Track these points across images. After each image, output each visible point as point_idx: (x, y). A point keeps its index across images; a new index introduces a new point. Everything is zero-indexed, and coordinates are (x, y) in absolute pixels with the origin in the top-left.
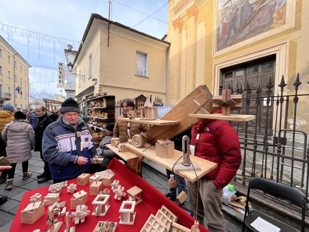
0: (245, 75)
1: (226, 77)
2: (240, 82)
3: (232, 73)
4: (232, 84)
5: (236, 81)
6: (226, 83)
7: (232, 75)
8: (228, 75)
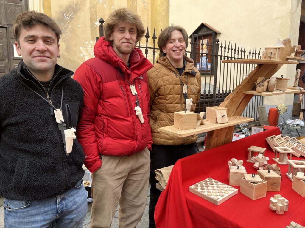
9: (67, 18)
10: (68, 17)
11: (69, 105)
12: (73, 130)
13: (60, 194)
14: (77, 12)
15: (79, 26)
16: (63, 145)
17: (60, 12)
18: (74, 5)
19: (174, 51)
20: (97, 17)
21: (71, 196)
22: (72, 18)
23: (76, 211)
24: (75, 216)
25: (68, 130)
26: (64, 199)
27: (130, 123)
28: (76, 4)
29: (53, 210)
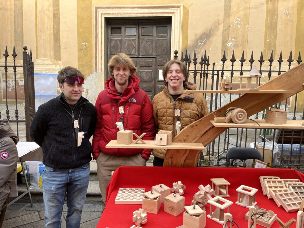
0: (138, 35)
1: (113, 32)
2: (132, 43)
3: (120, 28)
4: (121, 45)
5: (127, 42)
6: (114, 42)
7: (121, 31)
8: (115, 30)
9: (200, 44)
10: (202, 43)
11: (84, 119)
12: (83, 133)
13: (72, 168)
14: (210, 37)
15: (210, 49)
16: (76, 141)
17: (195, 40)
18: (208, 32)
19: (171, 80)
20: (229, 39)
21: (78, 171)
22: (205, 43)
23: (79, 181)
24: (78, 184)
25: (80, 133)
26: (74, 172)
27: (112, 133)
28: (210, 31)
29: (66, 176)
